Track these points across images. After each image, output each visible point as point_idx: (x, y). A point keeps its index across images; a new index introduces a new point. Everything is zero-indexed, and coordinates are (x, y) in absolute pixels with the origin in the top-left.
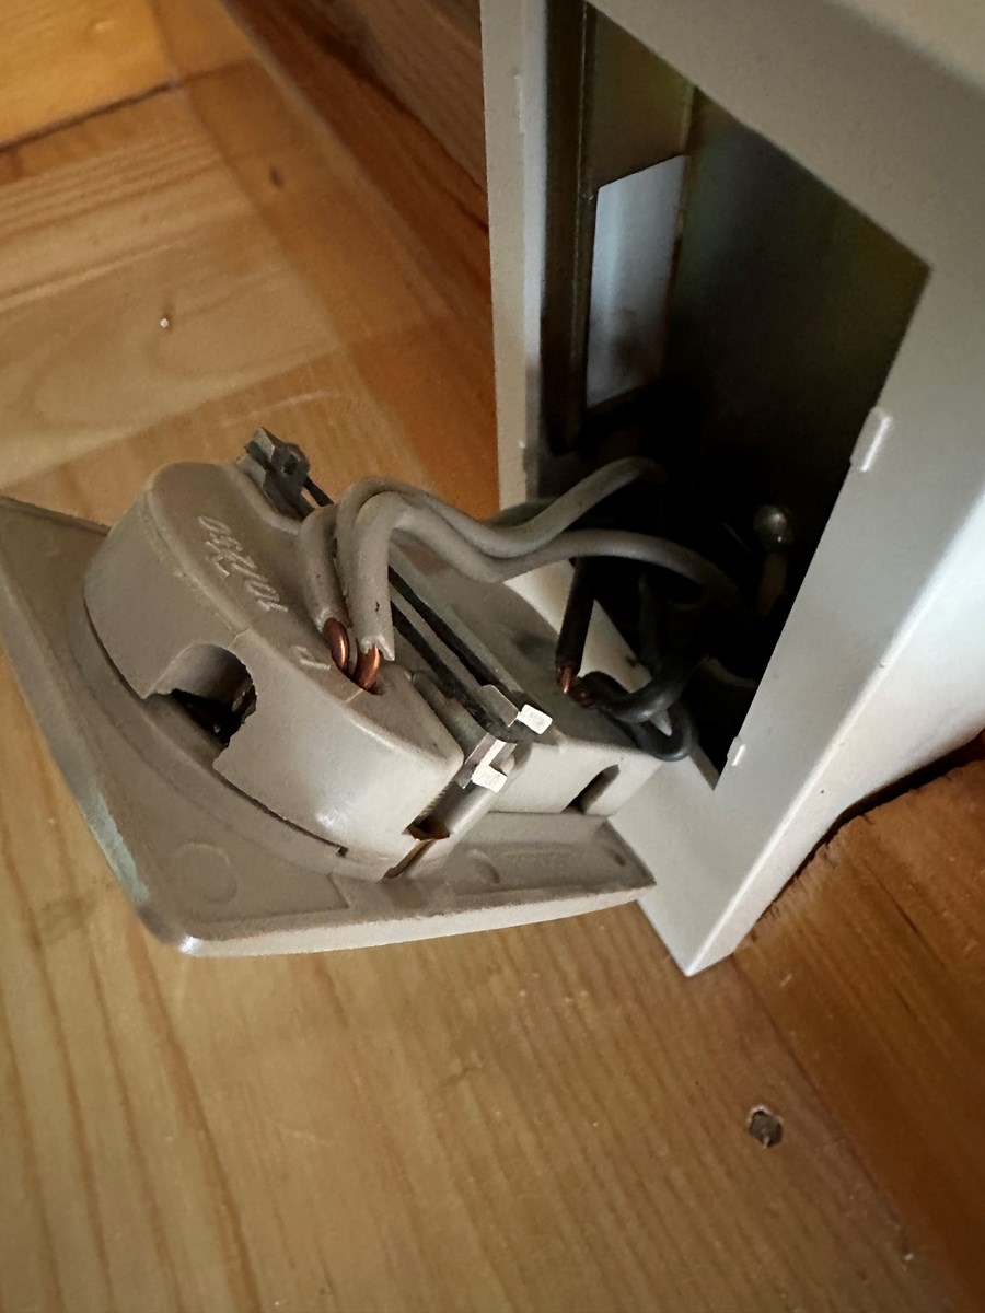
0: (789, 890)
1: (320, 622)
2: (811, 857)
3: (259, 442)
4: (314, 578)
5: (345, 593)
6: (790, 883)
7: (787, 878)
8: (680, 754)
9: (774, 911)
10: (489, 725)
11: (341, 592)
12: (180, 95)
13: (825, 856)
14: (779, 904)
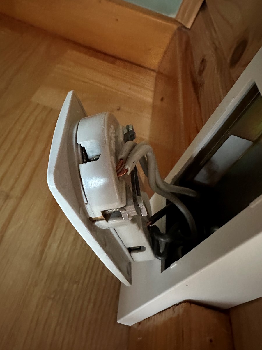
0: (158, 314)
1: (120, 157)
2: (170, 308)
3: (130, 126)
4: (125, 150)
5: (129, 157)
6: (160, 313)
7: (160, 311)
8: (160, 258)
9: (150, 319)
10: (135, 203)
11: (128, 156)
12: (155, 74)
13: (174, 309)
14: (153, 317)
